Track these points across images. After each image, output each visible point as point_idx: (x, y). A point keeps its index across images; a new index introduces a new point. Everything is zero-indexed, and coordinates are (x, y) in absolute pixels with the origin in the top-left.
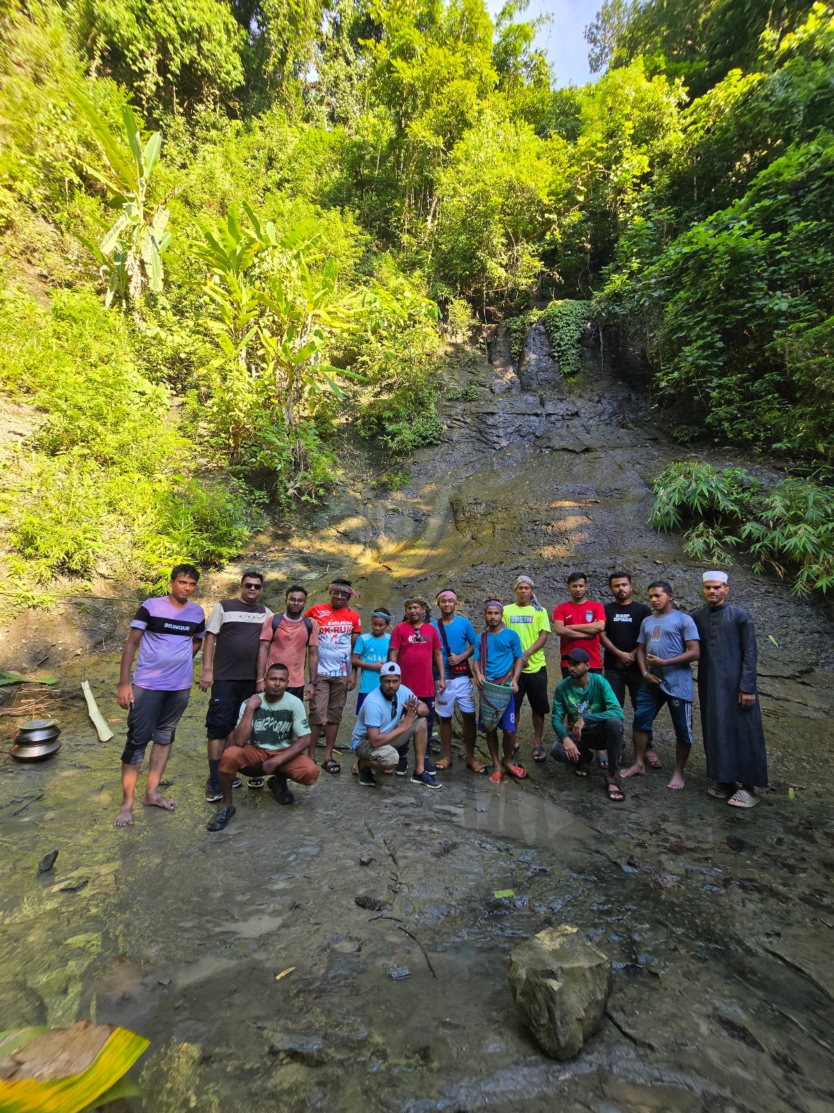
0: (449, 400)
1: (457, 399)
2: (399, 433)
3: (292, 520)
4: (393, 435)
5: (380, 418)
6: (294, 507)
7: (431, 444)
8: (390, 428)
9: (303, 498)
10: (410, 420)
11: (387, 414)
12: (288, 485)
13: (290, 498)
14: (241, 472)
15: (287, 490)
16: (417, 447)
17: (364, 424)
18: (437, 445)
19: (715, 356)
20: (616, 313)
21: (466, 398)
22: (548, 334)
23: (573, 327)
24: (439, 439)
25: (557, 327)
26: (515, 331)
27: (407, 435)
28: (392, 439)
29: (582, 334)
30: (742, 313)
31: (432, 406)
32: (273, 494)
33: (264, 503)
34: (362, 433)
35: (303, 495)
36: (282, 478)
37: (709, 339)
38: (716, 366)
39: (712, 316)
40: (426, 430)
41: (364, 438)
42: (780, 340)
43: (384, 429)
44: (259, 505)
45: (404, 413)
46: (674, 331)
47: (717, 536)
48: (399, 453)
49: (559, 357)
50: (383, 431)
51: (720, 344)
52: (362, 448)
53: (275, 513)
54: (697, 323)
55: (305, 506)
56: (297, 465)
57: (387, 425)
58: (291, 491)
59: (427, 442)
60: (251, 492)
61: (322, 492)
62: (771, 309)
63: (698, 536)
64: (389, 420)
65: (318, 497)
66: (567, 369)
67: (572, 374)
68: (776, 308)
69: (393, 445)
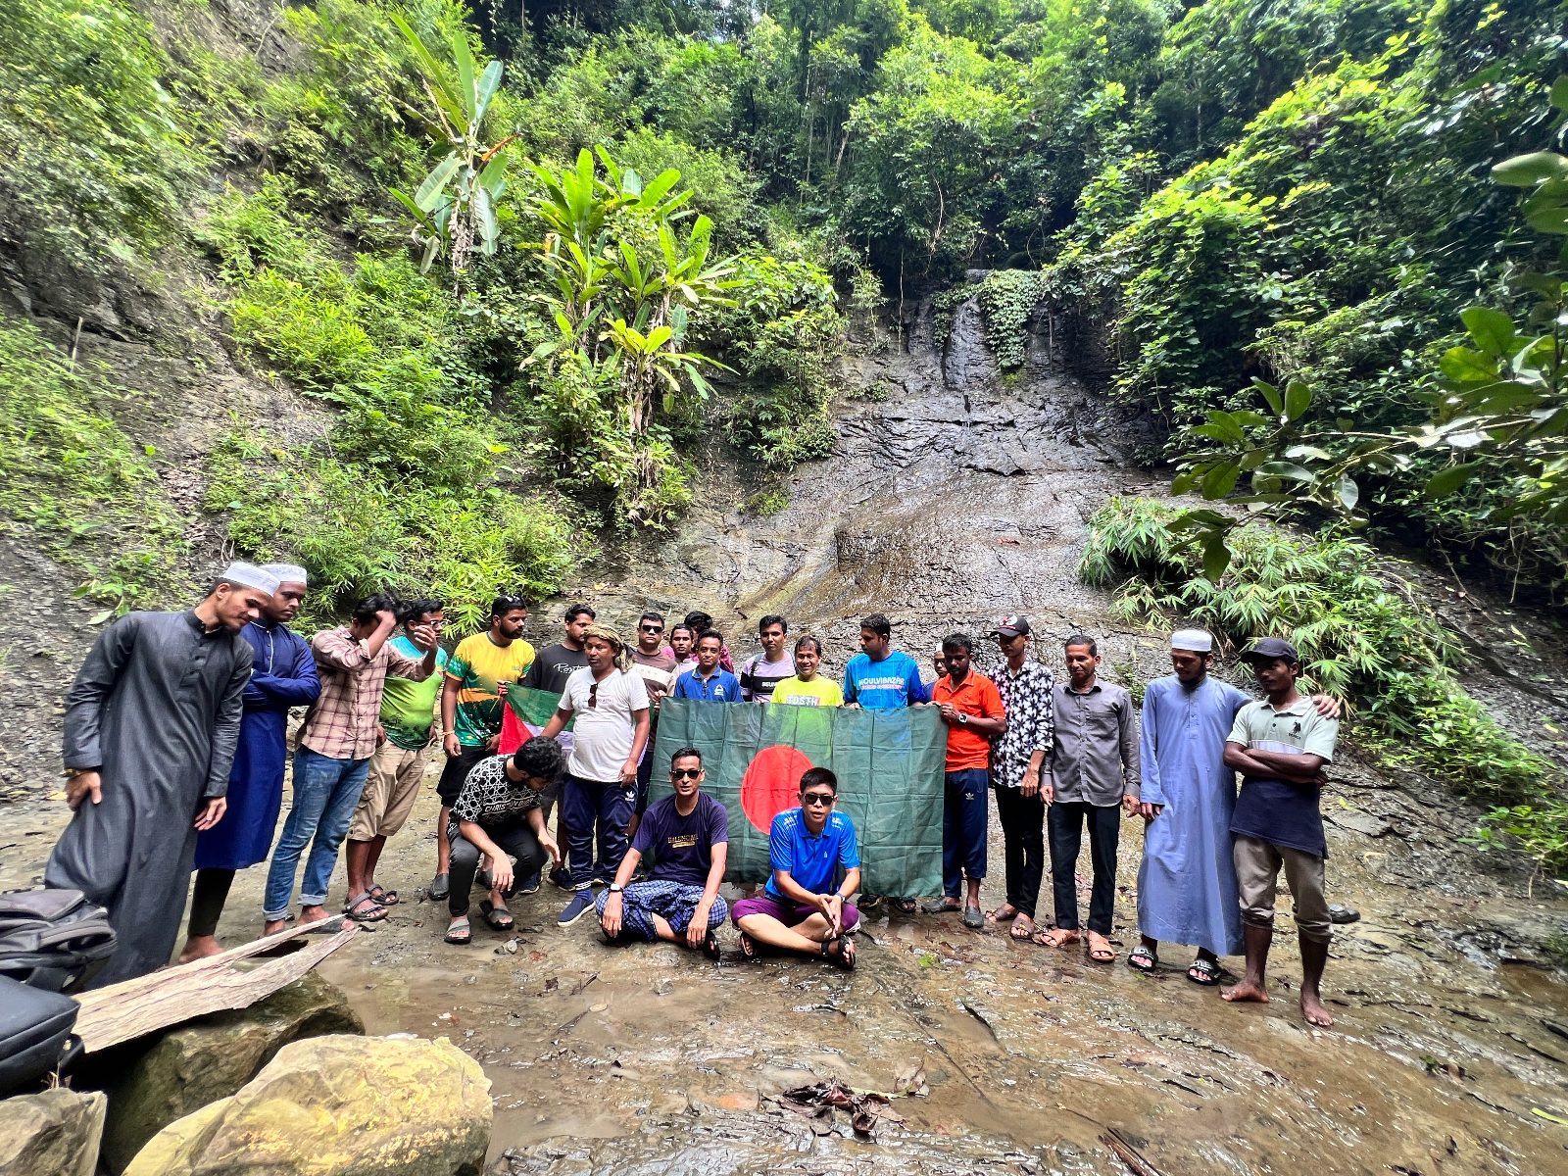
0: (850, 399)
1: (859, 399)
2: (778, 441)
4: (770, 444)
5: (756, 421)
6: (635, 533)
7: (818, 457)
8: (767, 434)
9: (646, 523)
10: (794, 424)
11: (763, 416)
12: (629, 505)
13: (630, 521)
14: (570, 487)
15: (627, 511)
16: (800, 461)
17: (735, 427)
18: (826, 458)
19: (1186, 357)
20: (1071, 294)
21: (870, 395)
22: (984, 315)
23: (1017, 307)
24: (829, 451)
25: (995, 307)
26: (941, 311)
27: (788, 445)
28: (768, 449)
29: (1029, 317)
30: (1223, 301)
31: (824, 408)
32: (609, 517)
33: (596, 527)
34: (733, 440)
35: (646, 518)
36: (623, 496)
37: (1178, 333)
38: (1187, 370)
39: (1185, 304)
40: (813, 438)
41: (734, 447)
42: (1262, 338)
43: (760, 435)
44: (590, 529)
45: (786, 414)
46: (1138, 320)
47: (1157, 594)
48: (777, 467)
49: (997, 346)
50: (758, 439)
51: (1195, 341)
52: (731, 458)
53: (611, 540)
54: (1165, 313)
55: (649, 532)
56: (643, 480)
57: (764, 430)
58: (633, 513)
59: (815, 455)
60: (582, 513)
61: (671, 515)
62: (1260, 297)
63: (1130, 594)
64: (768, 424)
65: (666, 521)
66: (1005, 363)
67: (1013, 369)
68: (1266, 297)
69: (769, 456)
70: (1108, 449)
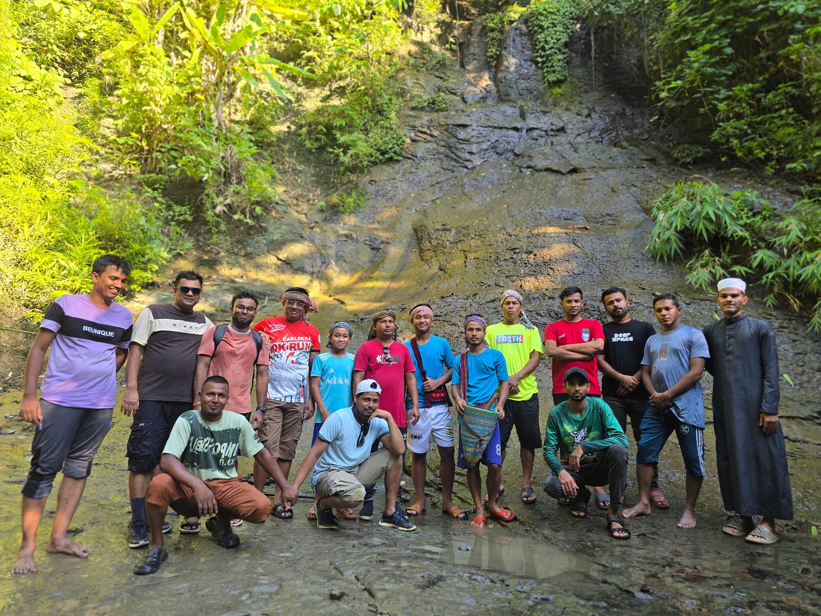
0: (414, 109)
1: (422, 109)
2: (353, 144)
3: (221, 243)
4: (346, 148)
5: (329, 128)
6: (223, 227)
7: (391, 160)
8: (342, 139)
9: (236, 217)
10: (366, 131)
11: (338, 122)
12: (218, 200)
13: (218, 216)
14: (155, 182)
15: (214, 207)
16: (375, 163)
17: (309, 133)
18: (398, 161)
19: (723, 63)
20: (610, 13)
21: (433, 107)
22: (531, 34)
23: (560, 28)
24: (400, 155)
25: (541, 27)
26: (493, 30)
27: (363, 148)
28: (345, 153)
29: (570, 37)
30: (754, 16)
31: (393, 115)
32: (198, 209)
33: (185, 221)
34: (308, 144)
35: (235, 213)
36: (210, 190)
37: (716, 43)
38: (725, 75)
39: (720, 18)
40: (385, 142)
41: (309, 151)
42: (795, 47)
43: (334, 139)
44: (179, 223)
45: (359, 122)
46: (676, 35)
47: (724, 266)
48: (353, 169)
49: (543, 63)
50: (333, 141)
51: (729, 51)
52: (307, 161)
53: (199, 234)
54: (705, 25)
55: (237, 227)
56: (227, 176)
57: (338, 135)
58: (219, 209)
59: (386, 158)
60: (169, 208)
61: (258, 210)
62: (786, 12)
63: (703, 266)
64: (341, 129)
65: (253, 217)
66: (552, 78)
67: (558, 83)
68: (792, 10)
69: (345, 159)
70: (650, 150)
